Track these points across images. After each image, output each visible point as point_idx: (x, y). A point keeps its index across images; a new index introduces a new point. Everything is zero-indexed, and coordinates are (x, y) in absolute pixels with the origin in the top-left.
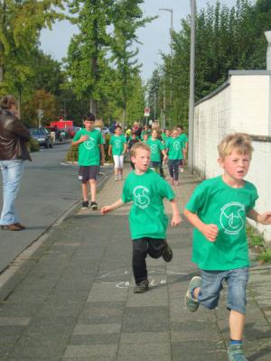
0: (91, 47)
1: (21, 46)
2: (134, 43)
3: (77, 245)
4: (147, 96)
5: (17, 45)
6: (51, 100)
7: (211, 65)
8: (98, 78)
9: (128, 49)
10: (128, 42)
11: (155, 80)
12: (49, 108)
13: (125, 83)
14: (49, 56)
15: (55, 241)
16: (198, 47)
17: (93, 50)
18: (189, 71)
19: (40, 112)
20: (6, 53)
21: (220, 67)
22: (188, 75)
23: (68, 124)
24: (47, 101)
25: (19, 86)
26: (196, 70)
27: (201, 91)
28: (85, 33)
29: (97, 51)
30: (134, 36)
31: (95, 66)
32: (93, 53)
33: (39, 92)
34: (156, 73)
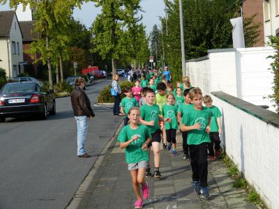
0: (110, 22)
1: (60, 22)
2: (139, 11)
3: (116, 178)
4: (150, 43)
5: (57, 21)
6: (82, 54)
7: (196, 34)
8: (116, 43)
9: (135, 16)
10: (135, 11)
11: (155, 32)
12: (81, 59)
13: (135, 40)
14: (79, 22)
15: (101, 176)
16: (186, 22)
17: (112, 24)
18: (180, 38)
19: (75, 64)
20: (50, 27)
21: (201, 35)
22: (180, 41)
23: (95, 69)
24: (79, 54)
25: (60, 49)
26: (185, 38)
27: (190, 52)
28: (105, 13)
29: (115, 25)
30: (139, 7)
31: (114, 35)
32: (112, 27)
33: (73, 48)
34: (155, 27)
